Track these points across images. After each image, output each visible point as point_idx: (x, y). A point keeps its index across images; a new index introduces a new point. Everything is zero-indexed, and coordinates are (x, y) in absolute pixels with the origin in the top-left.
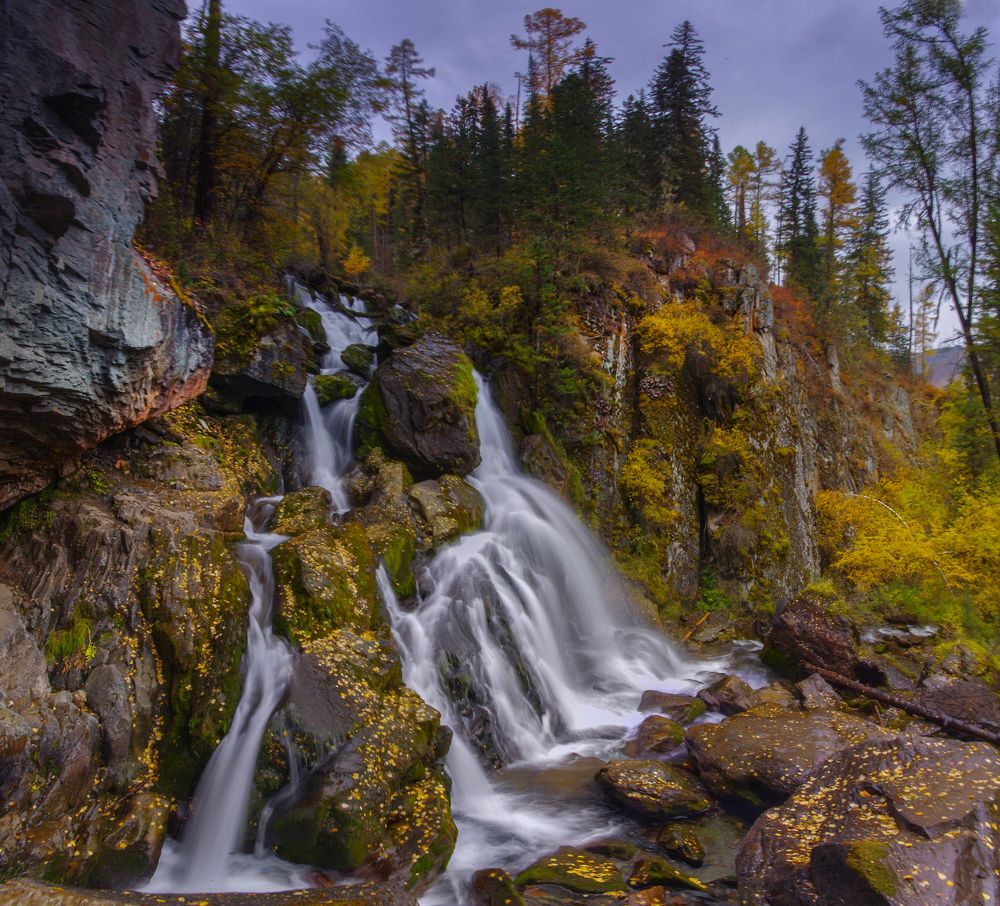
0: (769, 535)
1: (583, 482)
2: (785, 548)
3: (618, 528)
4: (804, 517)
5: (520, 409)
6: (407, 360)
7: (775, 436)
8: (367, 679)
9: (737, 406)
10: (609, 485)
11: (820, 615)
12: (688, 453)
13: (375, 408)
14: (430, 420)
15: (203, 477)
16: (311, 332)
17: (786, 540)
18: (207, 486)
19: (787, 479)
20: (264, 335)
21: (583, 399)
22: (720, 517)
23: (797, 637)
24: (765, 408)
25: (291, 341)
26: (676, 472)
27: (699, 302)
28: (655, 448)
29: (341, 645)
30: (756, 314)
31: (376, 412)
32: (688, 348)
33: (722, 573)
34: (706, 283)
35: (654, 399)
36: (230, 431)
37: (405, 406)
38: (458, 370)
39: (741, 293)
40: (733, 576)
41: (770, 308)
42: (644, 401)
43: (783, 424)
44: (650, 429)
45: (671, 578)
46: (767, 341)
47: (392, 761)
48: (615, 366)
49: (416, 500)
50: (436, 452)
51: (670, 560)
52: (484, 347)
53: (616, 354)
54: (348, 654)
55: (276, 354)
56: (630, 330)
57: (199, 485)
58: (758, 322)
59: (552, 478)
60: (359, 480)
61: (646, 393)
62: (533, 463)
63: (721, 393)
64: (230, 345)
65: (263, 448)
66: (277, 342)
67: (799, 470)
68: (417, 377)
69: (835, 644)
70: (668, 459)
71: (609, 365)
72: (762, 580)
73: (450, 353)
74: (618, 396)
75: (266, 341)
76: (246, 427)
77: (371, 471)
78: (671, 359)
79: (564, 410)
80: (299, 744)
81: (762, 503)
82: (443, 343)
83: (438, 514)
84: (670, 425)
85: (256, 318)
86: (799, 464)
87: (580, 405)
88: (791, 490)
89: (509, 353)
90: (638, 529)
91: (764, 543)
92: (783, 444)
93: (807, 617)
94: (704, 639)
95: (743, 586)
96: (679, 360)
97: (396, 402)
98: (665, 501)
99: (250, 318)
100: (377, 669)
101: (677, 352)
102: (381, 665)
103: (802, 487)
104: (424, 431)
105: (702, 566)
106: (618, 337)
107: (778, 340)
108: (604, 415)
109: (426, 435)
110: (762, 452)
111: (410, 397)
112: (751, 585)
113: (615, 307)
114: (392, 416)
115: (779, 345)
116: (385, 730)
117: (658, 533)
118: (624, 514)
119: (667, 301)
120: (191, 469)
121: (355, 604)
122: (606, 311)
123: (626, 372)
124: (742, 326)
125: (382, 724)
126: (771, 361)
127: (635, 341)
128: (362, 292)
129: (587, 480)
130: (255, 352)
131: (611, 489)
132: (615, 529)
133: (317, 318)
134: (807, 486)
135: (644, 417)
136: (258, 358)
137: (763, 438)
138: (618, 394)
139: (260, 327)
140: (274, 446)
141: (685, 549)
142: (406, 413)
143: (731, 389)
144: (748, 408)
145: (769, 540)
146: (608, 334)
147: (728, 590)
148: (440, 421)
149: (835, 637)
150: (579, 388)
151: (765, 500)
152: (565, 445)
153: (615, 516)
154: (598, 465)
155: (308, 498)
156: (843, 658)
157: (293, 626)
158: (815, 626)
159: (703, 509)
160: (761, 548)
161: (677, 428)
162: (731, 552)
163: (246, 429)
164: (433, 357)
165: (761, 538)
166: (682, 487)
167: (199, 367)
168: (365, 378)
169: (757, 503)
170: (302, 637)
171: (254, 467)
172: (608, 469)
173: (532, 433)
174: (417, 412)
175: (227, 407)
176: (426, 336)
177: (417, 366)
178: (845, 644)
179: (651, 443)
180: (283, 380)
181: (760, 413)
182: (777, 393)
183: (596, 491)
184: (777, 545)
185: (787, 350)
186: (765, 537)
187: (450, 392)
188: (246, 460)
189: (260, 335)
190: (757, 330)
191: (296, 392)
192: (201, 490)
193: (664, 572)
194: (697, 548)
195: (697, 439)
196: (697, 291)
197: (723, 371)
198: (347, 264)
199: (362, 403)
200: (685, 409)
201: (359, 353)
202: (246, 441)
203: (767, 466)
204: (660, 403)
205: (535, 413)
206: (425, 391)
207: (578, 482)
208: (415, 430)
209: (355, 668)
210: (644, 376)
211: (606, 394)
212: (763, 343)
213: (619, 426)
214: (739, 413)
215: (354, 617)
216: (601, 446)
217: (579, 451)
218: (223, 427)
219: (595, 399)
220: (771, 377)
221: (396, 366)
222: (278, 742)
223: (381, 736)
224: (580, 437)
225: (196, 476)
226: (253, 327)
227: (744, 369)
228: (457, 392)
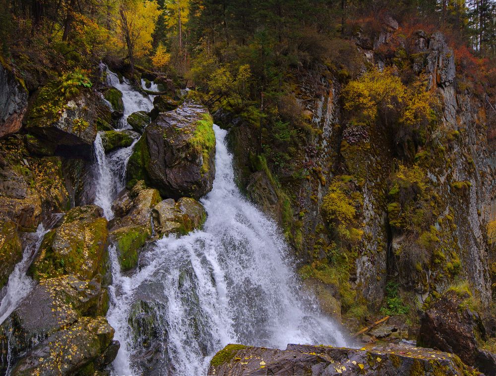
0: (442, 255)
1: (292, 207)
2: (457, 267)
3: (319, 243)
4: (476, 243)
5: (249, 154)
6: (167, 119)
7: (452, 172)
8: (73, 303)
9: (420, 148)
10: (313, 210)
11: (454, 310)
12: (379, 186)
13: (142, 153)
14: (177, 159)
15: (13, 189)
16: (113, 104)
17: (458, 261)
18: (14, 194)
19: (461, 208)
20: (70, 100)
21: (296, 145)
22: (402, 238)
23: (435, 329)
24: (444, 149)
25: (88, 105)
26: (367, 201)
27: (395, 67)
28: (351, 181)
29: (64, 283)
30: (439, 72)
31: (143, 155)
32: (379, 104)
33: (403, 285)
34: (402, 52)
35: (352, 144)
36: (43, 167)
37: (162, 150)
38: (200, 124)
39: (427, 55)
40: (411, 288)
41: (452, 66)
42: (344, 146)
43: (459, 162)
44: (347, 167)
45: (359, 286)
46: (448, 94)
47: (70, 357)
48: (323, 121)
49: (156, 212)
50: (179, 181)
51: (359, 270)
52: (229, 111)
53: (324, 112)
54: (65, 287)
55: (77, 113)
56: (337, 94)
57: (9, 193)
58: (441, 78)
59: (267, 203)
60: (125, 202)
61: (346, 140)
62: (254, 191)
63: (408, 137)
64: (48, 107)
65: (64, 180)
66: (78, 105)
67: (473, 201)
68: (172, 130)
69: (460, 334)
70: (360, 190)
71: (318, 120)
72: (435, 293)
73: (198, 114)
74: (325, 143)
75: (71, 104)
76: (53, 165)
77: (134, 196)
78: (365, 113)
79: (281, 153)
80: (16, 337)
81: (437, 227)
82: (195, 107)
83: (168, 220)
84: (363, 164)
85: (66, 88)
86: (473, 196)
87: (292, 149)
88: (465, 218)
89: (245, 114)
90: (334, 245)
91: (437, 261)
92: (458, 179)
93: (445, 312)
94: (378, 335)
95: (419, 297)
96: (372, 113)
97: (156, 148)
98: (355, 222)
99: (62, 88)
100: (81, 298)
101: (370, 108)
102: (85, 296)
103: (475, 216)
104: (173, 167)
105: (388, 279)
106: (326, 100)
107: (458, 92)
108: (312, 157)
109: (174, 169)
110: (439, 185)
111: (166, 143)
112: (426, 297)
113: (324, 77)
114: (153, 158)
115: (459, 96)
116: (72, 335)
117: (349, 248)
118: (325, 233)
119: (369, 69)
120: (6, 183)
121: (84, 263)
122: (318, 79)
123: (333, 125)
124: (426, 83)
125: (72, 331)
126: (451, 109)
127: (341, 102)
128: (158, 78)
129: (295, 205)
130: (63, 111)
131: (315, 212)
132: (316, 244)
133: (120, 95)
134: (479, 215)
135: (344, 159)
136: (65, 115)
137: (441, 173)
138: (325, 142)
139: (68, 94)
140: (72, 179)
141: (373, 263)
142: (162, 155)
143: (415, 134)
144: (428, 149)
145: (441, 259)
146: (318, 96)
147: (406, 299)
148: (183, 159)
149: (462, 329)
150: (292, 137)
151: (440, 225)
152: (280, 180)
153: (318, 234)
154: (305, 194)
155: (86, 211)
156: (466, 347)
157: (39, 270)
158: (449, 320)
159: (390, 232)
160: (434, 265)
161: (370, 166)
162: (408, 266)
163: (53, 166)
164: (185, 117)
165: (434, 257)
166: (372, 213)
167: (15, 112)
168: (141, 133)
169: (432, 227)
170: (42, 277)
171: (55, 192)
172: (313, 197)
173: (256, 170)
174: (169, 154)
175: (44, 150)
176: (185, 104)
177: (173, 123)
178: (469, 335)
179: (347, 178)
180: (80, 131)
181: (437, 152)
182: (455, 135)
183: (302, 214)
184: (449, 265)
185: (467, 99)
186: (438, 256)
187: (192, 139)
188: (50, 187)
189: (67, 100)
190: (440, 85)
191: (89, 140)
192: (10, 197)
193: (353, 280)
194: (384, 264)
195: (388, 175)
196: (395, 59)
197: (407, 119)
198: (155, 59)
199: (135, 149)
200: (378, 152)
201: (140, 117)
202: (52, 173)
203: (443, 196)
204: (356, 147)
205: (260, 157)
206: (176, 139)
207: (288, 206)
208: (166, 166)
209: (67, 295)
210: (346, 127)
211: (314, 142)
212: (444, 95)
213: (323, 165)
214: (421, 153)
215: (81, 270)
216: (308, 180)
217: (291, 183)
218: (39, 164)
219: (305, 145)
220: (450, 122)
221: (159, 123)
222: (5, 334)
223: (68, 338)
224: (292, 174)
225: (8, 188)
226: (64, 94)
227: (424, 117)
228: (196, 139)
